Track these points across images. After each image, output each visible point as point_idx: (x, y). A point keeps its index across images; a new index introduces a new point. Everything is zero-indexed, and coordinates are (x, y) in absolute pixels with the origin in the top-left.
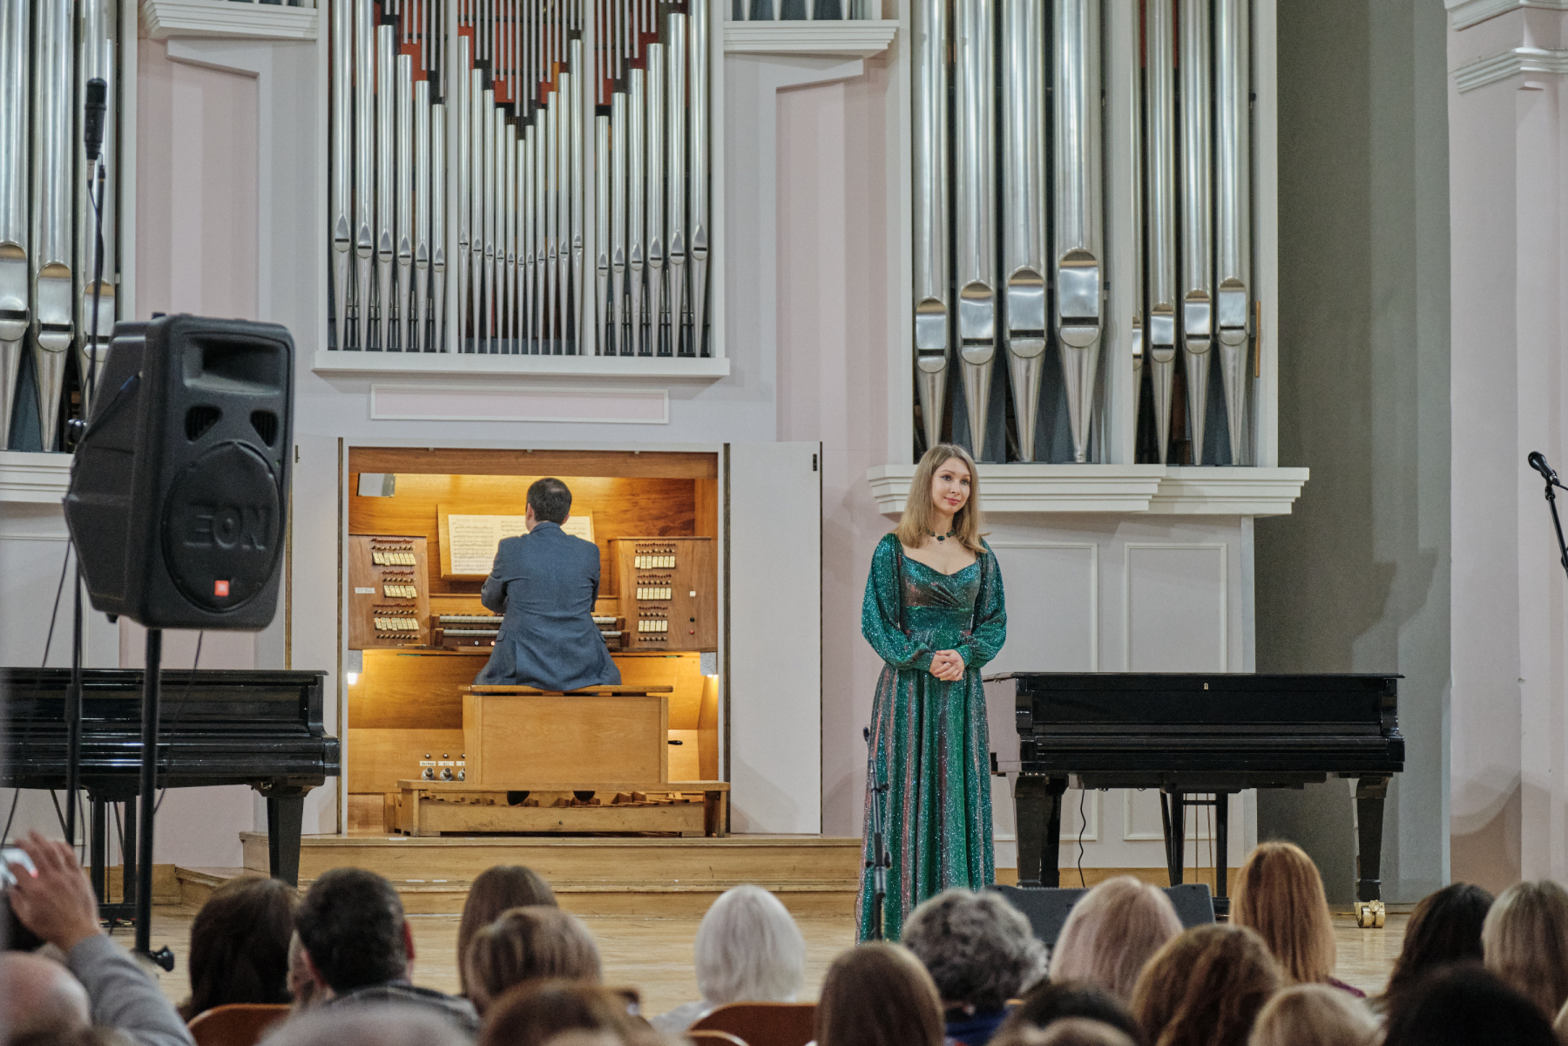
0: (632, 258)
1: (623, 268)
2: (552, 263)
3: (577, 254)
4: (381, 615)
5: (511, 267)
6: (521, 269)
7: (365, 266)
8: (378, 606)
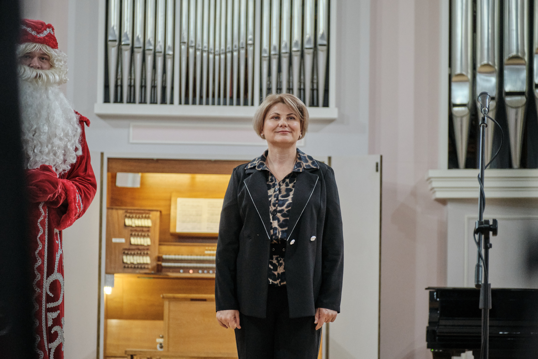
0: (283, 51)
1: (277, 56)
2: (235, 54)
3: (250, 49)
4: (127, 254)
5: (211, 56)
6: (217, 57)
7: (126, 55)
8: (126, 249)
